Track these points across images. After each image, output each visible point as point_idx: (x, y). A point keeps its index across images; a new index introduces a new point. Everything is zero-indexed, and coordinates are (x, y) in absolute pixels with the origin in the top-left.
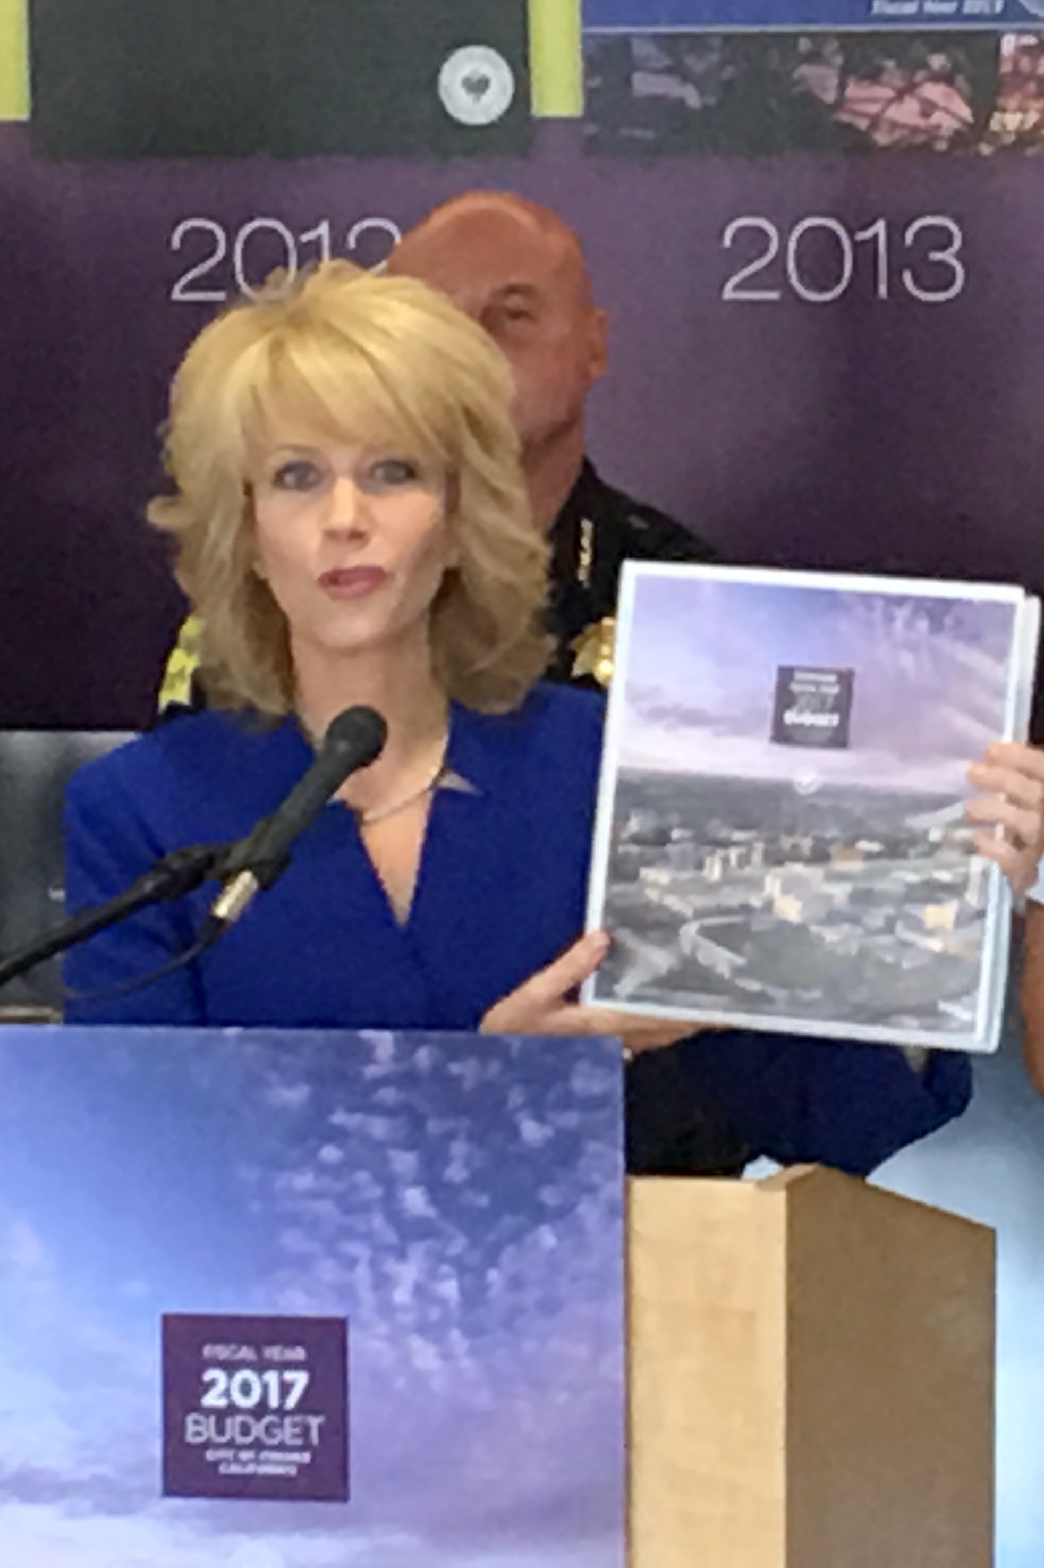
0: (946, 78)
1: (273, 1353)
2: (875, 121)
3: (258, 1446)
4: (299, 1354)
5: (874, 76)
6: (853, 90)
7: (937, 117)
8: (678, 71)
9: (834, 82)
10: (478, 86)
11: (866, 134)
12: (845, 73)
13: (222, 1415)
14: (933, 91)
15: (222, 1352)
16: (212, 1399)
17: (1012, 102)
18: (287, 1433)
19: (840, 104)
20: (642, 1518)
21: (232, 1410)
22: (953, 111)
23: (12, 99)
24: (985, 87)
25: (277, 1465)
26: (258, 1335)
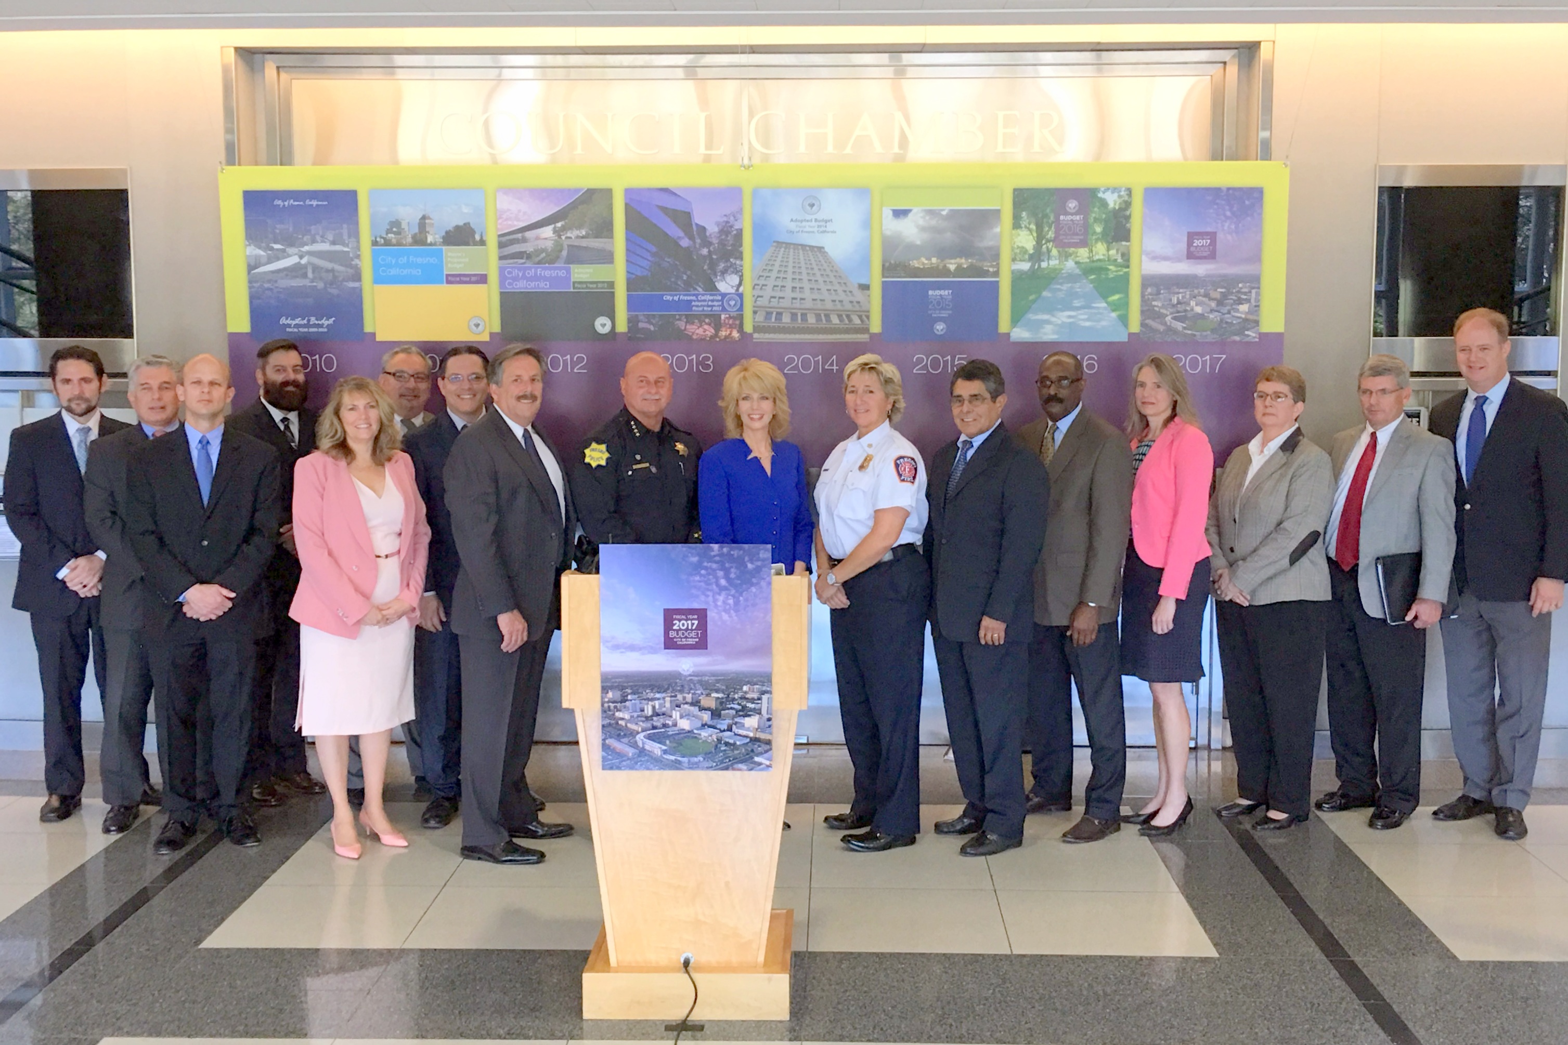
0: (709, 324)
1: (690, 617)
2: (693, 333)
3: (686, 637)
4: (696, 617)
5: (693, 323)
6: (688, 327)
7: (707, 333)
8: (649, 322)
9: (684, 324)
10: (604, 325)
11: (691, 336)
12: (686, 323)
13: (677, 631)
14: (706, 327)
15: (678, 617)
16: (675, 627)
17: (724, 329)
18: (693, 634)
19: (685, 329)
21: (680, 629)
22: (710, 331)
23: (497, 328)
24: (718, 326)
25: (691, 642)
26: (687, 613)
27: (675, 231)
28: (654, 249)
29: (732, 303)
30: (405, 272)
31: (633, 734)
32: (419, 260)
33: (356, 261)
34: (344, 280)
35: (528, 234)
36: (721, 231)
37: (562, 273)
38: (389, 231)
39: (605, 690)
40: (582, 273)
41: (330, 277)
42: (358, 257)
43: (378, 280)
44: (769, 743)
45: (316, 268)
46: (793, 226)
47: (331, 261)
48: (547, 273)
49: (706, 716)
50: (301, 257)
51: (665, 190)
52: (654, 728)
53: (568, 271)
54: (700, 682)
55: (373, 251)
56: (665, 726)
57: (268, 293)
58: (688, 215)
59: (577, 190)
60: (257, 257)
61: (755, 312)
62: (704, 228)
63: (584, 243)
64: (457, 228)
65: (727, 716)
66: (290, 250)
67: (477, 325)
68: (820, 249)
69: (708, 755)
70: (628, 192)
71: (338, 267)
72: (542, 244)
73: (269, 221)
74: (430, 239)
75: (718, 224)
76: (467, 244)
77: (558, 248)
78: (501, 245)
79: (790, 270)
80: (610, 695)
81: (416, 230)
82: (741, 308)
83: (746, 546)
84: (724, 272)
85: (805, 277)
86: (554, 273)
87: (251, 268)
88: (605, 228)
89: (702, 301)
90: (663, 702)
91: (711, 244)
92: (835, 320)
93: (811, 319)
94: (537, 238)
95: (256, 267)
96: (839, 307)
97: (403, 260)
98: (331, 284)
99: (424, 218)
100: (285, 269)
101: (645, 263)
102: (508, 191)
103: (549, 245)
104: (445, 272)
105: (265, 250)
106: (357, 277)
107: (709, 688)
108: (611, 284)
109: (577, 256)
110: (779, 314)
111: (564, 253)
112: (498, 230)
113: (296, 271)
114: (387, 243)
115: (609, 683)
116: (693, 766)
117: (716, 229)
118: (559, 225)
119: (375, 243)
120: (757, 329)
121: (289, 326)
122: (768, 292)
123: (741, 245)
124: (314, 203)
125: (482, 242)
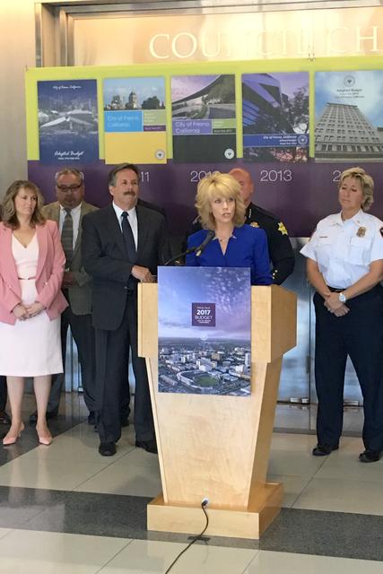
1: (206, 308)
2: (280, 158)
3: (204, 319)
4: (209, 308)
5: (280, 152)
6: (278, 154)
7: (288, 158)
8: (255, 152)
9: (275, 153)
10: (230, 154)
11: (279, 160)
13: (199, 315)
14: (288, 154)
15: (199, 308)
17: (298, 156)
18: (208, 318)
19: (276, 156)
20: (252, 328)
21: (201, 315)
22: (290, 157)
23: (171, 156)
24: (294, 154)
25: (206, 322)
26: (204, 305)
27: (270, 99)
28: (257, 109)
29: (303, 140)
30: (122, 125)
31: (176, 373)
32: (129, 118)
33: (96, 120)
34: (89, 130)
35: (188, 102)
36: (297, 98)
37: (206, 125)
38: (113, 102)
39: (160, 347)
40: (218, 124)
41: (82, 128)
42: (97, 117)
43: (107, 129)
44: (248, 380)
45: (74, 124)
46: (338, 94)
47: (83, 120)
48: (199, 124)
49: (214, 365)
50: (67, 118)
51: (265, 75)
52: (187, 370)
53: (210, 122)
54: (212, 345)
55: (105, 114)
56: (193, 369)
57: (49, 139)
58: (278, 89)
59: (215, 76)
60: (44, 118)
61: (316, 146)
62: (287, 97)
63: (220, 106)
64: (150, 99)
65: (226, 365)
66: (62, 114)
67: (160, 155)
68: (355, 107)
69: (215, 386)
70: (244, 76)
71: (85, 123)
72: (195, 108)
73: (51, 98)
74: (135, 106)
75: (294, 94)
76: (154, 108)
77: (205, 109)
78: (173, 109)
79: (337, 120)
80: (163, 350)
81: (127, 101)
82: (308, 143)
83: (236, 268)
84: (298, 122)
85: (345, 124)
86: (202, 124)
87: (40, 124)
88: (230, 98)
89: (285, 139)
90: (191, 355)
91: (291, 105)
92: (364, 150)
93: (349, 149)
94: (193, 104)
95: (43, 124)
96: (366, 141)
97: (120, 119)
98: (82, 132)
99: (132, 94)
100: (59, 124)
101: (252, 118)
102: (177, 77)
103: (200, 108)
104: (143, 124)
105: (47, 114)
106: (96, 128)
107: (216, 349)
108: (234, 130)
109: (215, 114)
110: (330, 146)
111: (208, 113)
112: (171, 100)
113: (64, 125)
114: (112, 109)
115: (162, 343)
116: (207, 392)
117: (293, 97)
118: (205, 96)
119: (105, 109)
120: (317, 155)
121: (59, 156)
122: (324, 133)
123: (308, 106)
124: (74, 87)
125: (163, 107)
